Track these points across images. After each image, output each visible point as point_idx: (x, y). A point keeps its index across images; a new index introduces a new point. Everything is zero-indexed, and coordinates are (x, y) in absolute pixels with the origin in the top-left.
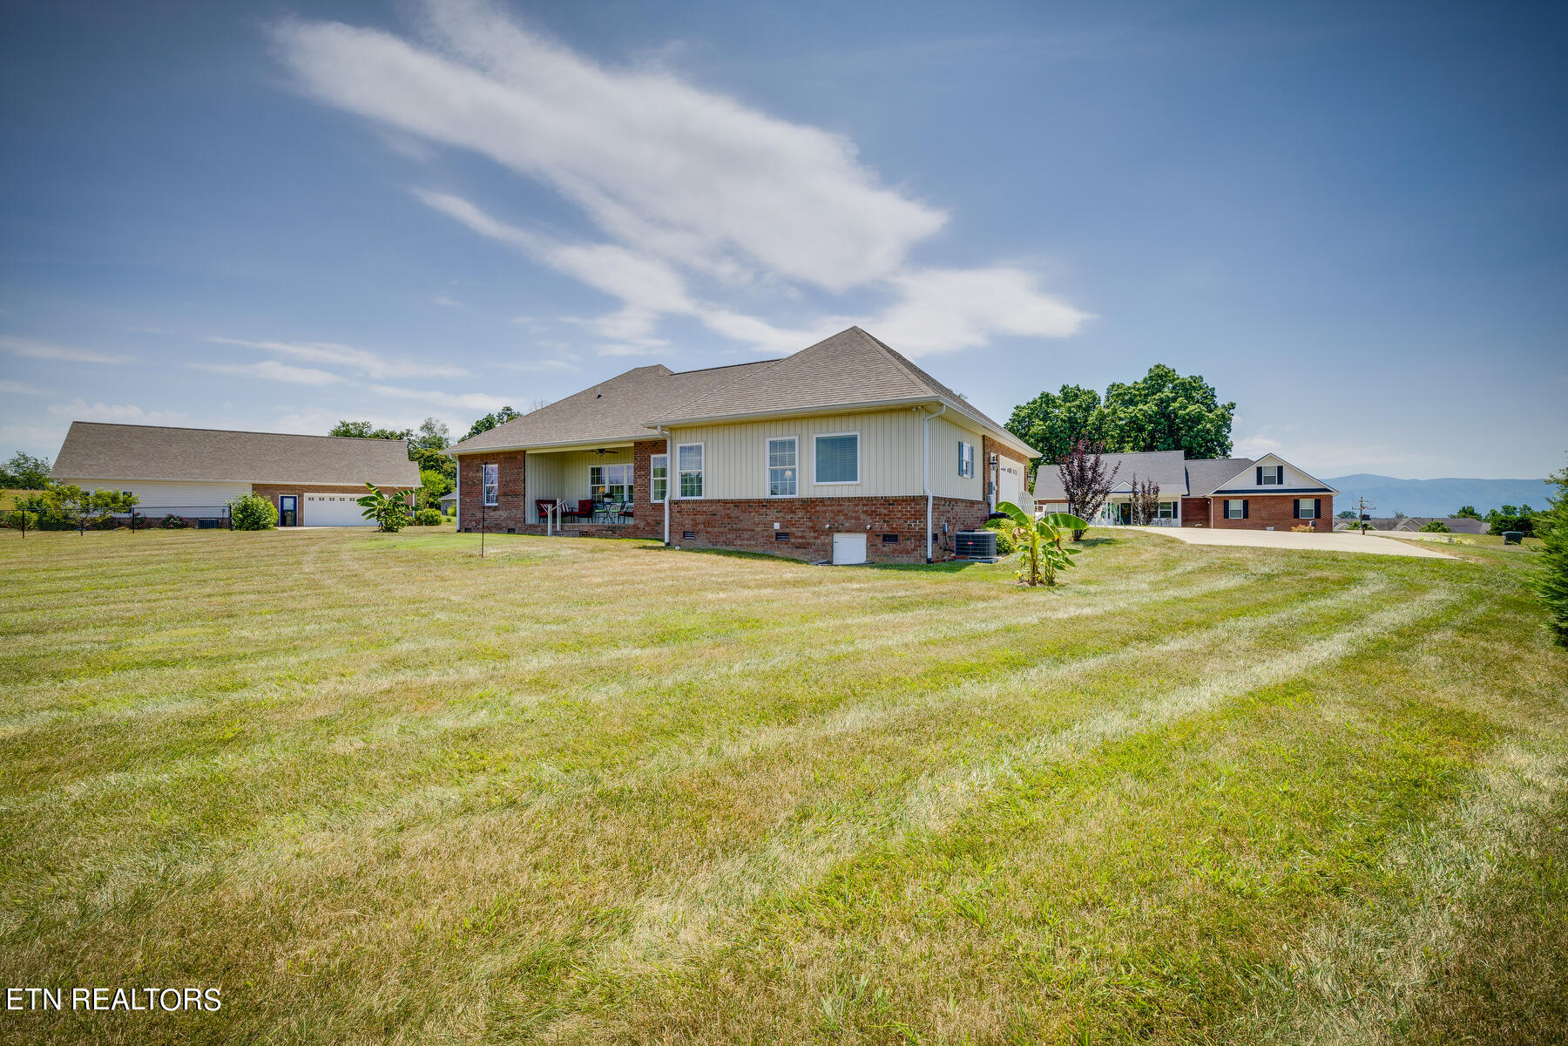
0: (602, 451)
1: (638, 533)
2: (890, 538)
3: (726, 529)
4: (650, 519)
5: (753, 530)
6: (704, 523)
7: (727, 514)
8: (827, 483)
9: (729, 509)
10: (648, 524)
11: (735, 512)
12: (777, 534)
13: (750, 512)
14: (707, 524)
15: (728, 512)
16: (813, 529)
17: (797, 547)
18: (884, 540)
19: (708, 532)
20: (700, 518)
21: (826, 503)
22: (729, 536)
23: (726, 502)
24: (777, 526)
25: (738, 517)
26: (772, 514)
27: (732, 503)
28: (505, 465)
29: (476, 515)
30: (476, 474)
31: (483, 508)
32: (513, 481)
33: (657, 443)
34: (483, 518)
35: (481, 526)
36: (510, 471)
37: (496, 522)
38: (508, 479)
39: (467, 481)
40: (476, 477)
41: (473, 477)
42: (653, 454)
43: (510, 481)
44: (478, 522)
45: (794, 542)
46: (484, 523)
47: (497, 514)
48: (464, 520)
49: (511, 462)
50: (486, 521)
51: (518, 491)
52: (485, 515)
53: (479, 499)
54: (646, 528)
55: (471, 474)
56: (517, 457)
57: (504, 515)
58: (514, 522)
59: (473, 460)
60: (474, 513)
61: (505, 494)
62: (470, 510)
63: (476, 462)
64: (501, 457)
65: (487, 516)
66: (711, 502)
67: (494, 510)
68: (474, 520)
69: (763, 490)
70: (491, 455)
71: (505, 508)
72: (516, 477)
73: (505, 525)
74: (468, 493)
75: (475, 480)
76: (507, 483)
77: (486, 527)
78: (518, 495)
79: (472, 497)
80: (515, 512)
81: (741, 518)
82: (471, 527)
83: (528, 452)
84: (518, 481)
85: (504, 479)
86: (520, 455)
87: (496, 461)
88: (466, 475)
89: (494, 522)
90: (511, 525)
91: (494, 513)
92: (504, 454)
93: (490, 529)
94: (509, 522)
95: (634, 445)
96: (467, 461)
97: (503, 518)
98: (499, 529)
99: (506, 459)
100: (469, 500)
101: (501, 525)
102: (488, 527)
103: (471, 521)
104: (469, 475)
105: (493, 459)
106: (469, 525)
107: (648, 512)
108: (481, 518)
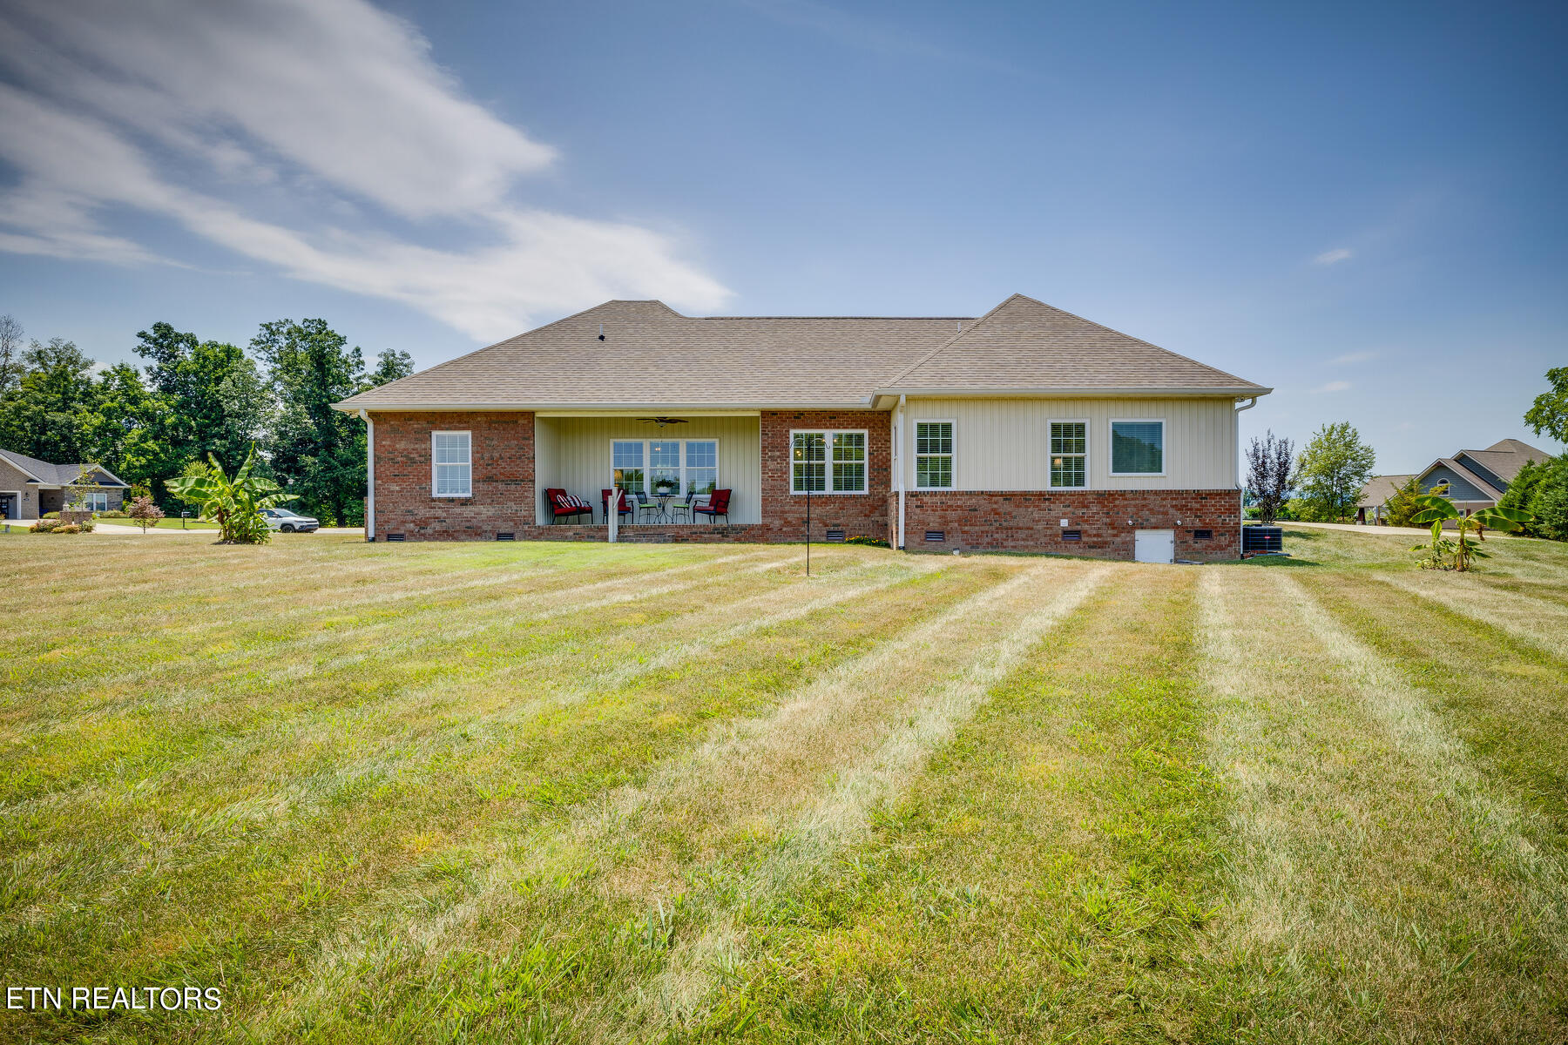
0: (663, 420)
1: (770, 535)
2: (1202, 534)
3: (992, 528)
4: (790, 517)
5: (1031, 528)
6: (959, 521)
7: (994, 509)
8: (1132, 475)
10: (787, 523)
11: (1007, 507)
12: (1065, 533)
13: (1027, 507)
14: (963, 521)
16: (1113, 525)
17: (1091, 547)
18: (1196, 536)
19: (963, 532)
20: (951, 515)
21: (1129, 496)
22: (997, 536)
23: (991, 495)
24: (1064, 523)
25: (1010, 513)
26: (1058, 508)
27: (1002, 495)
28: (485, 433)
29: (416, 512)
30: (416, 446)
31: (433, 500)
32: (509, 458)
33: (802, 414)
34: (435, 518)
35: (429, 531)
36: (495, 442)
37: (468, 524)
38: (496, 455)
39: (391, 456)
40: (417, 449)
41: (408, 449)
42: (794, 428)
43: (501, 458)
44: (423, 524)
45: (1085, 539)
46: (438, 526)
47: (468, 511)
48: (386, 522)
49: (504, 430)
50: (442, 521)
51: (520, 475)
52: (440, 513)
53: (424, 485)
54: (784, 529)
55: (401, 445)
56: (516, 422)
57: (486, 511)
58: (512, 524)
59: (408, 423)
60: (411, 508)
61: (489, 479)
62: (400, 505)
63: (415, 426)
64: (479, 419)
65: (445, 515)
66: (971, 494)
67: (462, 505)
68: (412, 522)
69: (1041, 481)
70: (455, 415)
71: (489, 501)
72: (513, 452)
73: (489, 528)
74: (395, 476)
75: (412, 456)
76: (493, 462)
77: (443, 532)
78: (522, 481)
79: (405, 482)
80: (514, 507)
81: (1014, 514)
82: (402, 532)
83: (537, 415)
84: (520, 458)
85: (487, 455)
86: (525, 419)
87: (465, 425)
88: (390, 446)
89: (464, 523)
90: (505, 528)
91: (464, 508)
92: (486, 416)
93: (452, 536)
94: (499, 523)
95: (758, 414)
96: (392, 423)
97: (484, 517)
98: (475, 535)
99: (490, 423)
100: (398, 488)
101: (480, 527)
102: (446, 531)
103: (404, 522)
104: (397, 446)
105: (459, 422)
106: (398, 529)
107: (787, 508)
108: (430, 518)
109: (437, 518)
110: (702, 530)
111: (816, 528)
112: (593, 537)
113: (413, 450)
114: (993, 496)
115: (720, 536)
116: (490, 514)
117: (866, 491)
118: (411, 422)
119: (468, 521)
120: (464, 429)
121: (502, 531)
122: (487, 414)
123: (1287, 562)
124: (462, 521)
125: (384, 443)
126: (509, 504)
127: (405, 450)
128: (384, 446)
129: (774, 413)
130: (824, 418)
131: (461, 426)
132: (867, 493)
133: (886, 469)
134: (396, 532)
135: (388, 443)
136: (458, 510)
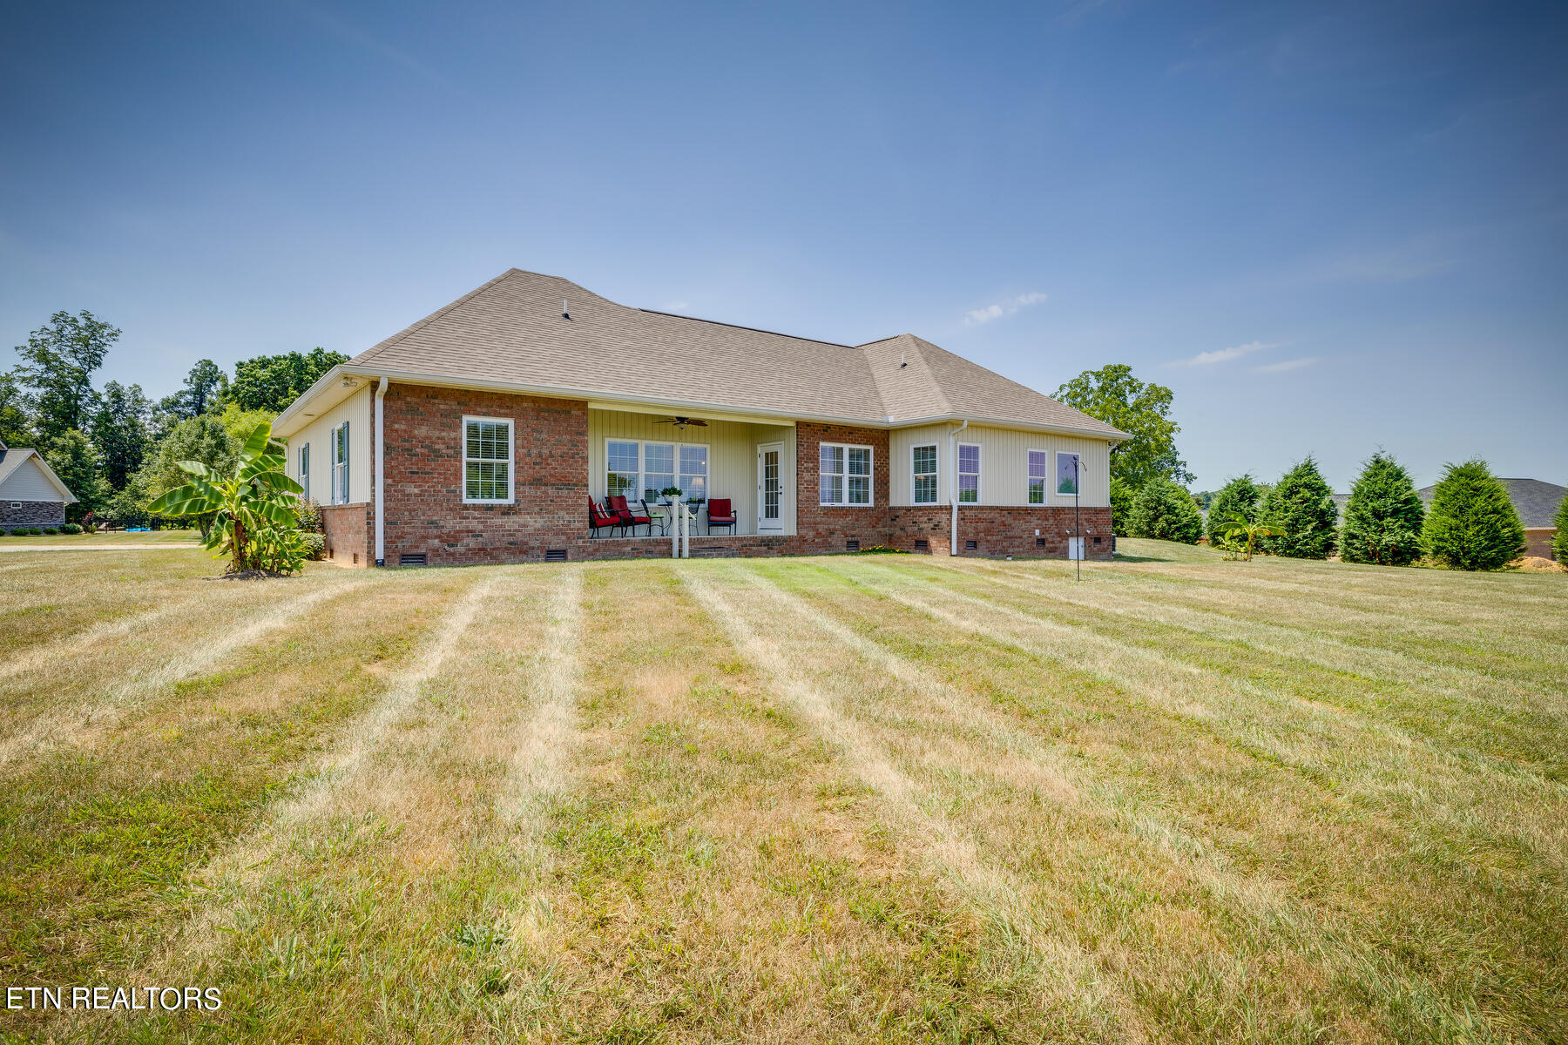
0: (682, 420)
1: (806, 546)
2: (1098, 540)
3: (1002, 537)
4: (821, 528)
5: (1021, 537)
6: (985, 532)
7: (1003, 522)
8: (1065, 494)
9: (1004, 516)
11: (1009, 520)
12: (1038, 540)
13: (1019, 520)
14: (988, 532)
15: (1004, 519)
16: (1059, 534)
17: (1050, 552)
18: (1095, 542)
19: (988, 541)
20: (981, 526)
21: (1067, 511)
22: (1004, 544)
23: (1002, 509)
24: (1037, 532)
25: (1010, 525)
26: (1035, 521)
27: (1007, 510)
28: (533, 423)
29: (442, 523)
30: (443, 434)
31: (466, 507)
32: (561, 456)
33: (829, 428)
34: (468, 531)
35: (460, 549)
36: (544, 436)
37: (511, 539)
38: (546, 452)
39: (407, 445)
40: (442, 438)
41: (431, 438)
42: (824, 440)
43: (551, 456)
44: (452, 539)
45: (1047, 545)
46: (471, 542)
47: (511, 522)
48: (398, 537)
49: (555, 420)
50: (478, 536)
51: (574, 477)
52: (474, 525)
53: (453, 487)
54: (816, 540)
55: (422, 431)
56: (569, 412)
57: (533, 522)
58: (564, 538)
59: (432, 401)
60: (435, 518)
61: (537, 482)
62: (420, 514)
63: (442, 407)
64: (525, 405)
65: (481, 527)
66: (991, 508)
67: (503, 514)
68: (436, 537)
69: (1022, 500)
70: (495, 397)
71: (537, 509)
72: (565, 449)
73: (537, 544)
74: (412, 473)
75: (437, 447)
76: (542, 461)
77: (480, 550)
78: (575, 485)
79: (427, 482)
80: (567, 517)
81: (1013, 525)
82: (423, 551)
83: (591, 406)
84: (573, 457)
85: (534, 452)
86: (579, 410)
87: (508, 411)
88: (405, 431)
89: (505, 538)
90: (556, 543)
91: (506, 519)
92: (533, 401)
93: (491, 554)
94: (549, 537)
95: (792, 424)
96: (408, 399)
97: (530, 529)
98: (520, 552)
99: (538, 411)
100: (416, 491)
101: (526, 543)
102: (483, 549)
103: (425, 538)
104: (416, 432)
105: (500, 406)
106: (417, 547)
107: (818, 519)
108: (462, 531)
109: (472, 531)
110: (751, 542)
111: (837, 540)
112: (651, 552)
113: (438, 438)
114: (1001, 510)
115: (766, 548)
116: (538, 525)
117: (871, 504)
118: (436, 401)
119: (511, 535)
120: (506, 416)
121: (552, 547)
122: (535, 399)
123: (1119, 558)
124: (503, 535)
125: (396, 426)
126: (561, 513)
127: (427, 438)
128: (396, 431)
129: (808, 425)
130: (845, 433)
131: (502, 411)
132: (872, 506)
133: (886, 484)
134: (414, 551)
135: (403, 427)
136: (498, 521)
